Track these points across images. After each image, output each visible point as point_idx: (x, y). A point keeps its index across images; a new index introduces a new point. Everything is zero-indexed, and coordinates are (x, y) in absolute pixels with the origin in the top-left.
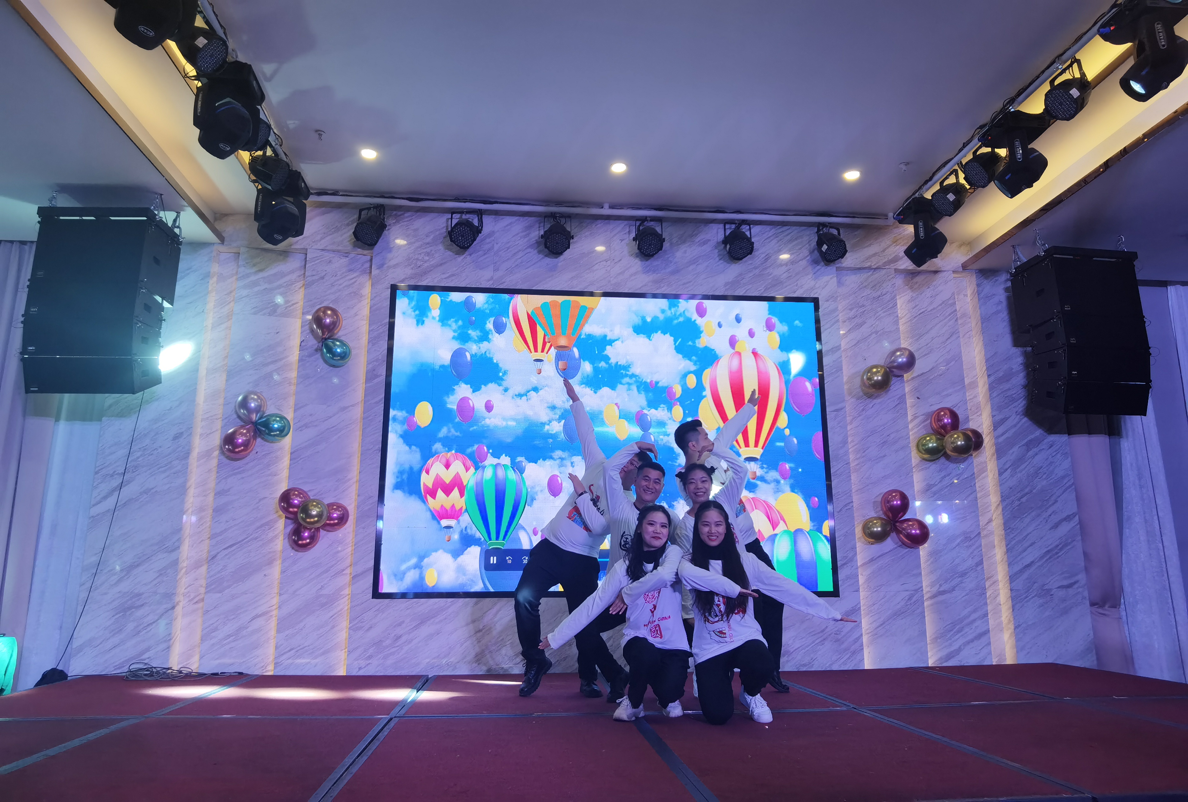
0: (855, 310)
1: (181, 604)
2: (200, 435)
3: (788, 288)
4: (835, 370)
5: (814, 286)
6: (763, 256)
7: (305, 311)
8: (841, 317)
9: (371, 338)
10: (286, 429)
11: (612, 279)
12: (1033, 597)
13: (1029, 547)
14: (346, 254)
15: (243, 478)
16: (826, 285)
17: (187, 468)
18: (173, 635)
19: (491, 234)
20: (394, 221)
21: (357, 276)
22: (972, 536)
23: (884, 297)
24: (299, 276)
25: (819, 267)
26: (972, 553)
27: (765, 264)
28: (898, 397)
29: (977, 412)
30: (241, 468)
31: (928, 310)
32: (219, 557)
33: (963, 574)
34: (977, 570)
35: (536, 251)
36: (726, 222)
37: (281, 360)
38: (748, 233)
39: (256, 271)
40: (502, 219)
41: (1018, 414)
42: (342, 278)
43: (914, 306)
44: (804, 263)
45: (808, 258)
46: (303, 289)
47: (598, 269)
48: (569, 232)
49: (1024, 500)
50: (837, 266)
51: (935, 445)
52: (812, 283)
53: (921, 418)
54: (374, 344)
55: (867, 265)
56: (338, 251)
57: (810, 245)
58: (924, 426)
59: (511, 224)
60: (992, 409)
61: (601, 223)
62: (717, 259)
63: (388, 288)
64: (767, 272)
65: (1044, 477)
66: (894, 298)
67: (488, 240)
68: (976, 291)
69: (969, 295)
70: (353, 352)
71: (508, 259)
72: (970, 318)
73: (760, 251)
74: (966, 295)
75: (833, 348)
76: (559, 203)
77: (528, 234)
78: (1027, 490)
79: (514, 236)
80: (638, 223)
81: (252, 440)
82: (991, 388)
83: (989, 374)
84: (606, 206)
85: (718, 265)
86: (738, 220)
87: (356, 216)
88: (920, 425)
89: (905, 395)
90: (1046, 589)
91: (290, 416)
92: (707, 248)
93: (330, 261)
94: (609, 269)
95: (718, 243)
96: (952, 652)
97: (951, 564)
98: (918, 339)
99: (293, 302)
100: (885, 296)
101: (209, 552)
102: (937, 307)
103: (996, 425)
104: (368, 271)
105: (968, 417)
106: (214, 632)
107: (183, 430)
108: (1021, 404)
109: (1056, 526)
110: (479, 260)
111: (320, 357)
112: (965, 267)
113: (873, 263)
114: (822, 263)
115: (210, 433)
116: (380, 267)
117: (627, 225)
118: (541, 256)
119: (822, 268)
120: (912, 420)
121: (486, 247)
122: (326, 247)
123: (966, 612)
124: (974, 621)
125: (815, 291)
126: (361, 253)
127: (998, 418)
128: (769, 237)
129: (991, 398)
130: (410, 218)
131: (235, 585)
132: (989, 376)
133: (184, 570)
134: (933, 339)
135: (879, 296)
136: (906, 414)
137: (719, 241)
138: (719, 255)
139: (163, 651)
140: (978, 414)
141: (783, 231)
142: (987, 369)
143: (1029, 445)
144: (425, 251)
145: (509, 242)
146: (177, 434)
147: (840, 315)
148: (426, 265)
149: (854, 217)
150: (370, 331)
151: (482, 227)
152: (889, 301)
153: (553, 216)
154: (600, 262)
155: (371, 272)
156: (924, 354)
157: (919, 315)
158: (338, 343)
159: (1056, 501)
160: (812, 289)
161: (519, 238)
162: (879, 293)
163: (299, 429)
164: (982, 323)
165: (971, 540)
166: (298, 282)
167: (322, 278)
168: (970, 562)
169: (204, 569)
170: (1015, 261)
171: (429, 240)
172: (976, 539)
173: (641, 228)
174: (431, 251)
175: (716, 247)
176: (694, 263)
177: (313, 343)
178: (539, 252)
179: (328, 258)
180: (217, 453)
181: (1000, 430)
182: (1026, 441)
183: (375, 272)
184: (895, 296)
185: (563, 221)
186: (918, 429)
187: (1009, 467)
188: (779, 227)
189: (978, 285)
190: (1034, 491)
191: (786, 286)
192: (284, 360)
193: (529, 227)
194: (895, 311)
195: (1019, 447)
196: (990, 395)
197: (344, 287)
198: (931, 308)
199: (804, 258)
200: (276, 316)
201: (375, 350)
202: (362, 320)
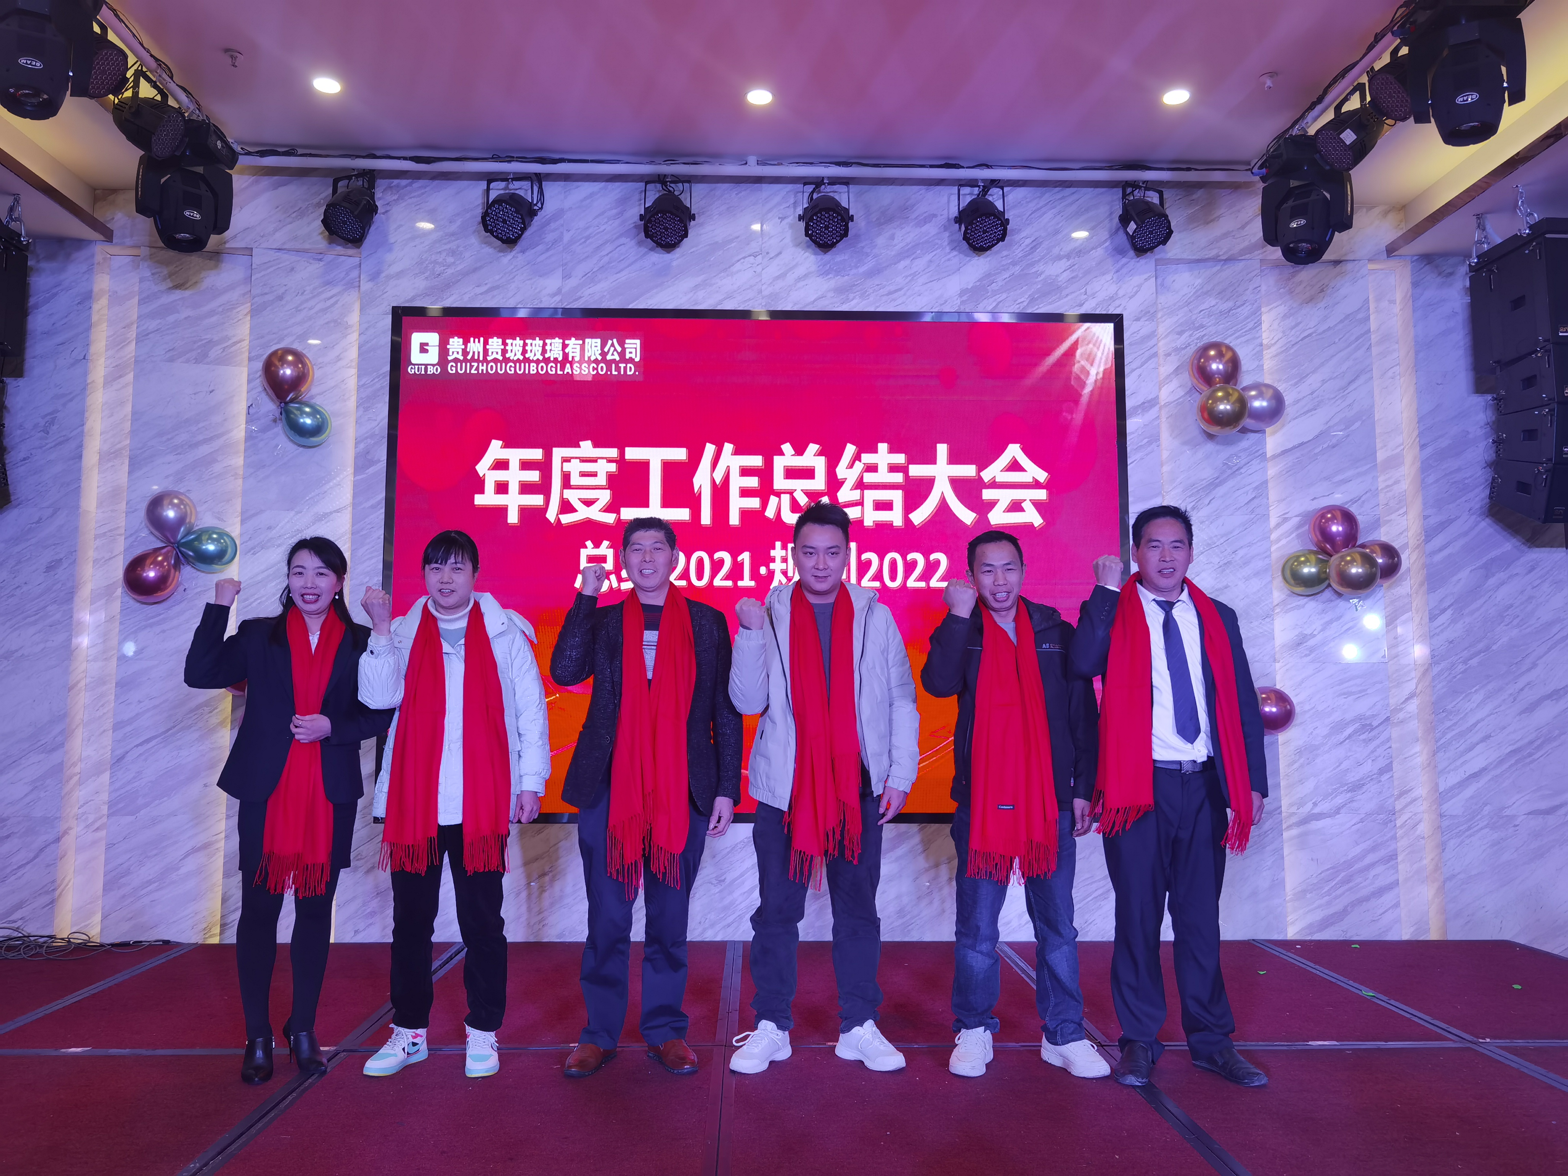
0: (1187, 334)
1: (73, 833)
2: (94, 562)
3: (1069, 297)
4: (1146, 440)
5: (1116, 293)
6: (1028, 241)
7: (253, 354)
8: (1163, 346)
9: (362, 399)
10: (230, 551)
11: (764, 287)
12: (1482, 829)
13: (1477, 744)
14: (319, 256)
15: (163, 631)
16: (1137, 292)
17: (72, 617)
18: (58, 882)
19: (559, 214)
20: (395, 197)
21: (339, 293)
22: (1375, 724)
23: (1239, 309)
24: (244, 294)
25: (1124, 260)
26: (1372, 752)
27: (1030, 257)
28: (1254, 485)
29: (1398, 510)
30: (160, 615)
31: (1318, 332)
32: (129, 758)
33: (1357, 787)
34: (1380, 781)
35: (633, 243)
36: (962, 183)
37: (218, 436)
38: (999, 205)
39: (169, 288)
40: (577, 187)
41: (1473, 514)
42: (313, 297)
43: (1293, 324)
44: (1099, 252)
45: (1107, 244)
46: (249, 318)
47: (740, 271)
48: (688, 210)
49: (1474, 662)
50: (1157, 257)
51: (1313, 570)
52: (1112, 289)
53: (1295, 520)
54: (366, 409)
55: (1213, 253)
56: (305, 251)
57: (1111, 220)
58: (1298, 536)
59: (591, 195)
60: (1424, 504)
61: (745, 190)
62: (948, 249)
63: (387, 314)
64: (1034, 270)
65: (1515, 622)
66: (1256, 313)
67: (553, 226)
68: (1410, 294)
69: (1398, 302)
70: (334, 423)
71: (587, 257)
72: (1397, 343)
73: (1023, 234)
74: (1392, 302)
75: (1144, 403)
76: (671, 159)
77: (621, 213)
78: (1480, 646)
79: (596, 217)
80: (810, 188)
81: (173, 571)
82: (1425, 467)
83: (1422, 442)
84: (752, 160)
85: (949, 260)
86: (983, 180)
87: (330, 190)
88: (1292, 533)
89: (1266, 482)
90: (1507, 816)
91: (235, 529)
92: (931, 229)
93: (292, 269)
94: (759, 269)
95: (949, 220)
96: (1333, 915)
97: (1335, 769)
98: (1296, 383)
99: (234, 340)
100: (1242, 308)
101: (113, 751)
102: (1336, 325)
103: (1429, 534)
104: (357, 284)
105: (1379, 518)
106: (123, 877)
107: (61, 556)
108: (1479, 496)
109: (1531, 708)
110: (539, 260)
111: (281, 432)
112: (1391, 250)
113: (1224, 248)
114: (1132, 253)
115: (110, 559)
116: (374, 277)
117: (789, 192)
118: (643, 250)
119: (1131, 261)
120: (1278, 525)
121: (550, 237)
122: (284, 243)
123: (1358, 850)
124: (1372, 865)
125: (1117, 303)
126: (342, 253)
127: (1434, 520)
128: (1041, 208)
129: (1423, 485)
130: (423, 191)
131: (157, 802)
132: (1423, 447)
133: (76, 778)
134: (1324, 382)
135: (1231, 310)
136: (1266, 517)
137: (950, 217)
138: (951, 242)
139: (44, 907)
140: (1401, 512)
141: (1063, 197)
142: (1420, 435)
143: (1488, 569)
144: (448, 247)
145: (588, 228)
146: (53, 561)
147: (1161, 344)
148: (450, 271)
149: (1189, 169)
150: (360, 387)
151: (542, 204)
152: (1247, 318)
153: (661, 179)
154: (744, 258)
155: (359, 286)
156: (1306, 409)
157: (1302, 340)
158: (307, 410)
159: (1534, 665)
160: (1112, 298)
161: (605, 220)
162: (1230, 304)
163: (252, 551)
164: (1417, 353)
165: (1372, 730)
166: (243, 304)
167: (280, 298)
168: (1368, 767)
169: (106, 777)
170: (1480, 242)
171: (454, 228)
172: (1381, 728)
173: (815, 196)
174: (458, 247)
175: (946, 228)
176: (907, 257)
177: (269, 406)
178: (640, 243)
179: (288, 263)
180: (120, 590)
181: (1437, 542)
182: (1484, 560)
183: (366, 286)
184: (1259, 308)
185: (678, 188)
186: (1288, 539)
187: (1449, 607)
188: (1057, 189)
189: (1415, 284)
190: (1494, 647)
191: (1067, 295)
192: (225, 437)
193: (623, 201)
194: (1257, 335)
195: (1471, 572)
196: (1423, 480)
197: (317, 313)
198: (1325, 327)
199: (1100, 245)
200: (208, 364)
201: (369, 419)
202: (348, 367)
